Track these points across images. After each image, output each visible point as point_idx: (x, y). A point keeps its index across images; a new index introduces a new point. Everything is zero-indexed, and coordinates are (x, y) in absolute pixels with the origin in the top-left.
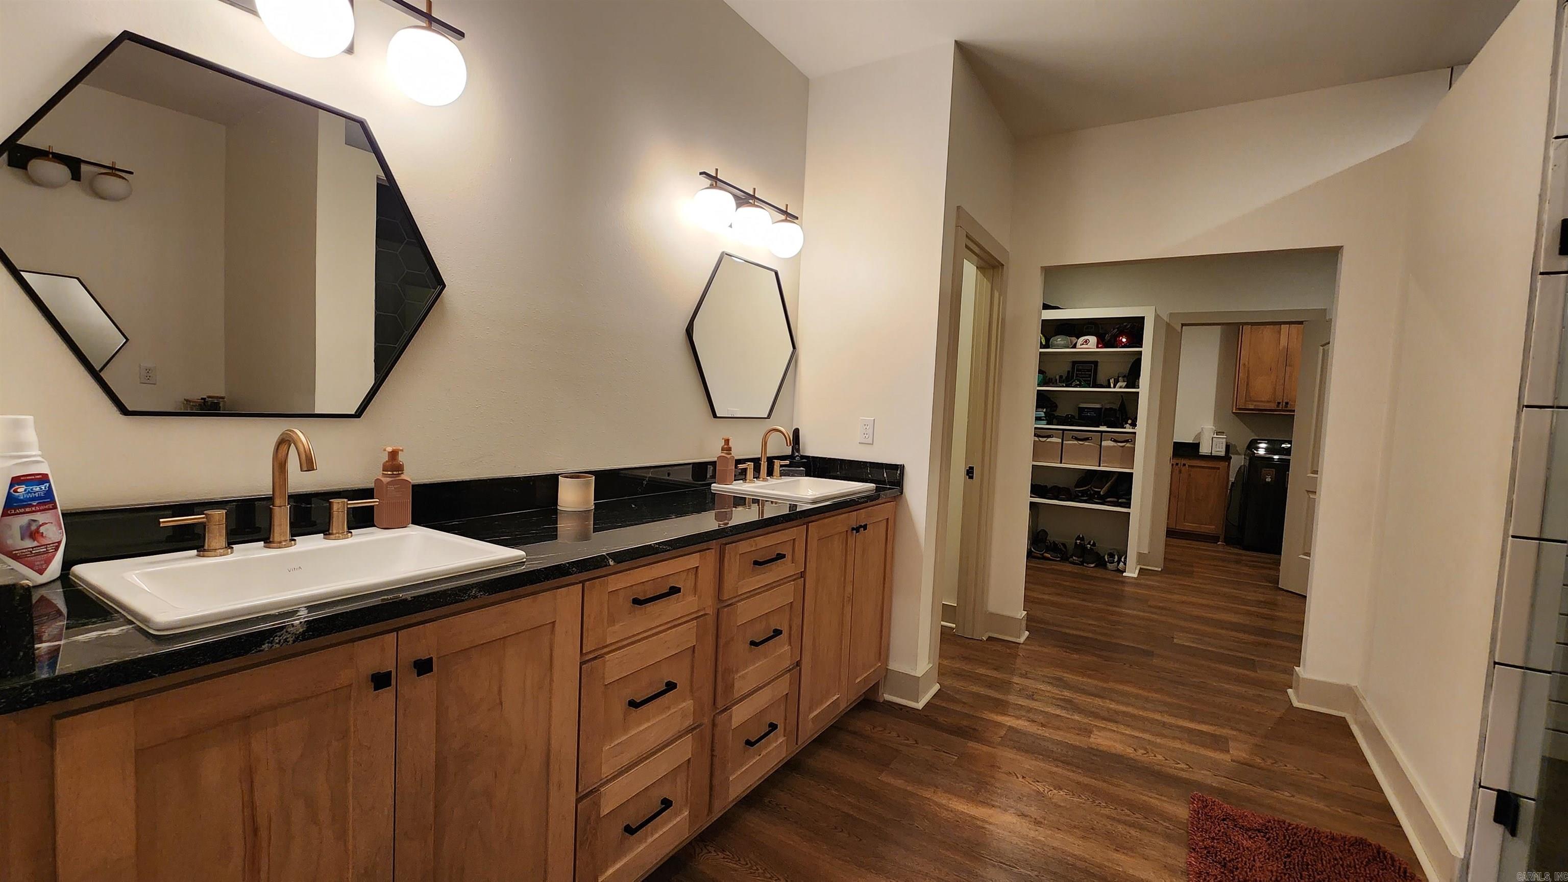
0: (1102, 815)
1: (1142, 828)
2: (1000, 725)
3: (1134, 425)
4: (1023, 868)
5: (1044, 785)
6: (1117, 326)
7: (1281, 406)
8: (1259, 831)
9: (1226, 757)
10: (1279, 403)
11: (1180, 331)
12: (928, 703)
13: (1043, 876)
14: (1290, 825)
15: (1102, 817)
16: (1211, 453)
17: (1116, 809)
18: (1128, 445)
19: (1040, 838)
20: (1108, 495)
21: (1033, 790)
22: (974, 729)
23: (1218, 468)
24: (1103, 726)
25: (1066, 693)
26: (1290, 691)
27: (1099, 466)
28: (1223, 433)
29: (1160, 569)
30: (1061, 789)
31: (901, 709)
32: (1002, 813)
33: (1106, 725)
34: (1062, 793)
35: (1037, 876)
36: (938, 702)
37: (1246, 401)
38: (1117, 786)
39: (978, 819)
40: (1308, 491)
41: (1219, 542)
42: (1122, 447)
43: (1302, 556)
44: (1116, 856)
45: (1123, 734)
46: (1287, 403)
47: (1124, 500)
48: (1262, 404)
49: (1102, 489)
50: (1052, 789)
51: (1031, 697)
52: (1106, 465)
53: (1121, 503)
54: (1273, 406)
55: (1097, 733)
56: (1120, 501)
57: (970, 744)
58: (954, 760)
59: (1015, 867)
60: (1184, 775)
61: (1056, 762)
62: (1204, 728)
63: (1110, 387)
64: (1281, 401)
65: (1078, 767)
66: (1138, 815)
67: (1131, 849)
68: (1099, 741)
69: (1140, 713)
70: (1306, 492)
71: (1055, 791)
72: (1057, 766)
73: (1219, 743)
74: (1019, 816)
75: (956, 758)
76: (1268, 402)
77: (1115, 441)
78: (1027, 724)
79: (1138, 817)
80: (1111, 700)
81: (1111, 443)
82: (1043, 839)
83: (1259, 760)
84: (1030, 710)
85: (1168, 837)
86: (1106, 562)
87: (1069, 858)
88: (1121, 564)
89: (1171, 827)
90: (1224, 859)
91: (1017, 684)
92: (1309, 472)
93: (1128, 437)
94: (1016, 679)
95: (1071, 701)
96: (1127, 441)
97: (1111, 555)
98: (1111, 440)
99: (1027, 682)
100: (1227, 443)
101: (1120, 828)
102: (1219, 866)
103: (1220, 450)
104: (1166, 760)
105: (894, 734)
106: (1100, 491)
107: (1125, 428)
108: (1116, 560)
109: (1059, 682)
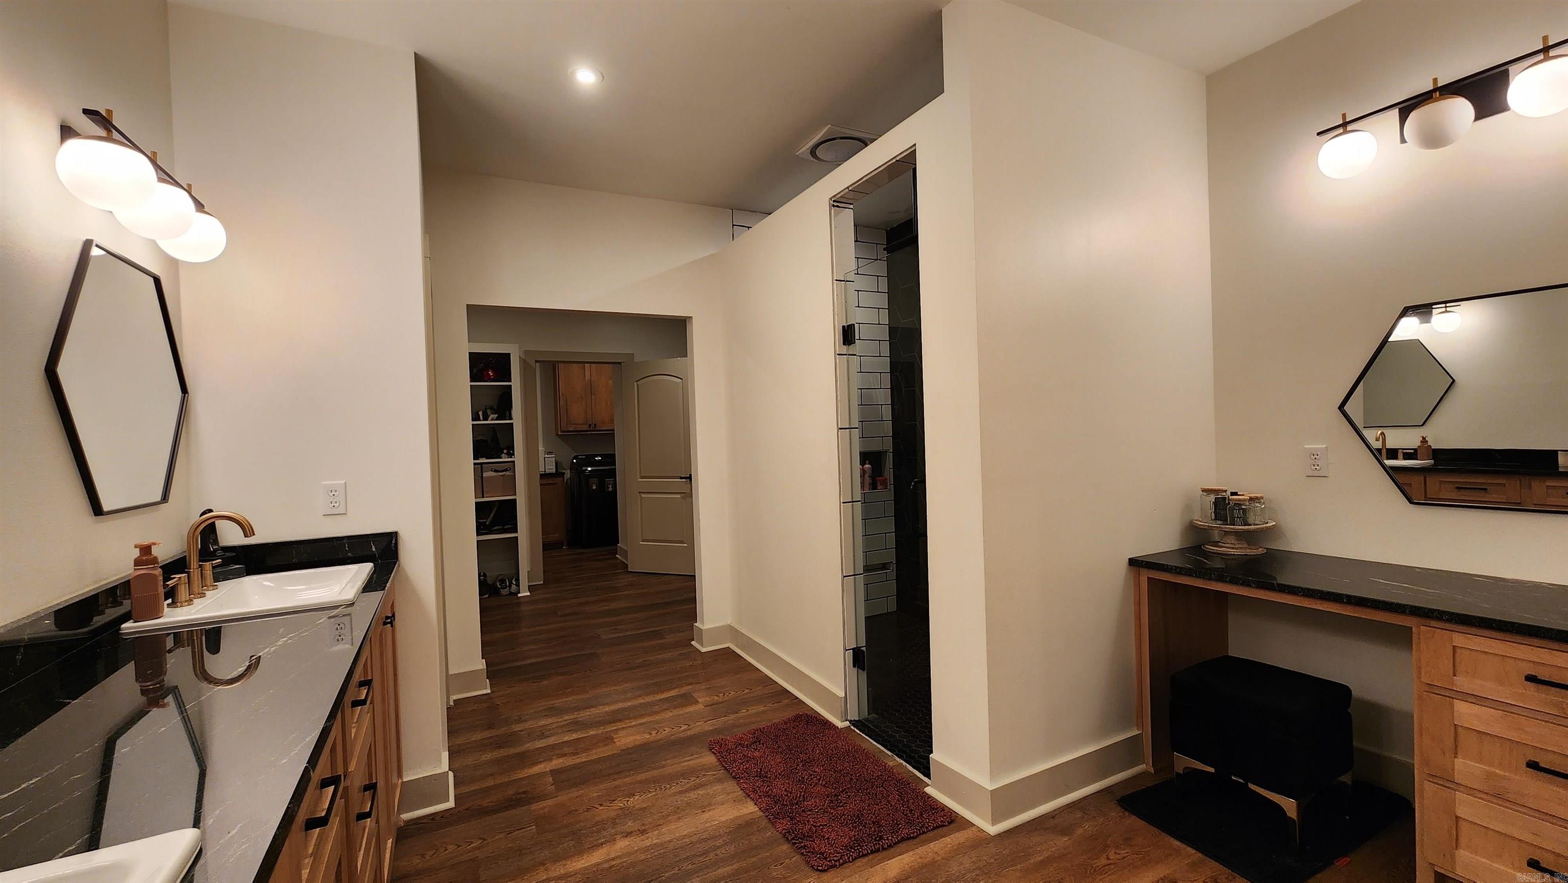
0: (675, 794)
1: (700, 786)
2: (541, 775)
3: (511, 454)
4: (666, 872)
5: (620, 800)
6: (484, 361)
7: (591, 427)
8: (755, 742)
9: (701, 706)
10: (590, 425)
11: (534, 366)
12: (455, 796)
13: (682, 867)
14: (764, 728)
15: (675, 795)
16: (545, 471)
17: (677, 784)
18: (507, 473)
19: (655, 842)
20: (493, 523)
21: (618, 809)
22: (524, 793)
23: (557, 483)
24: (614, 728)
25: (566, 718)
26: (693, 643)
27: (483, 497)
28: (552, 452)
29: (542, 582)
30: (634, 795)
31: (433, 819)
32: (614, 844)
33: (617, 726)
34: (637, 797)
35: (679, 870)
36: (465, 789)
37: (567, 424)
38: (664, 767)
39: (602, 863)
40: (640, 492)
41: (563, 546)
42: (503, 475)
43: (641, 543)
44: (706, 816)
45: (632, 727)
46: (595, 425)
47: (509, 526)
48: (580, 426)
49: (487, 519)
50: (628, 799)
51: (543, 736)
52: (489, 495)
53: (507, 529)
54: (586, 427)
55: (616, 736)
56: (505, 527)
57: (534, 807)
58: (535, 830)
59: (661, 877)
60: (689, 733)
61: (611, 776)
62: (673, 693)
63: (480, 420)
64: (590, 423)
65: (629, 771)
66: (693, 779)
67: (710, 804)
68: (624, 741)
69: (629, 704)
70: (638, 493)
71: (631, 800)
72: (615, 780)
73: (688, 700)
74: (626, 837)
75: (534, 827)
76: (583, 424)
77: (496, 471)
78: (561, 760)
79: (693, 781)
80: (604, 705)
81: (492, 474)
82: (657, 840)
83: (716, 698)
84: (553, 747)
85: (720, 781)
86: (499, 588)
87: (684, 840)
88: (514, 587)
89: (715, 773)
90: (757, 772)
91: (521, 731)
92: (639, 477)
93: (506, 466)
94: (517, 728)
95: (576, 722)
96: (506, 470)
97: (502, 581)
98: (492, 471)
99: (527, 725)
100: (555, 461)
101: (692, 795)
102: (758, 778)
103: (552, 467)
104: (673, 729)
105: (451, 848)
106: (486, 522)
107: (501, 458)
108: (508, 584)
109: (552, 711)
